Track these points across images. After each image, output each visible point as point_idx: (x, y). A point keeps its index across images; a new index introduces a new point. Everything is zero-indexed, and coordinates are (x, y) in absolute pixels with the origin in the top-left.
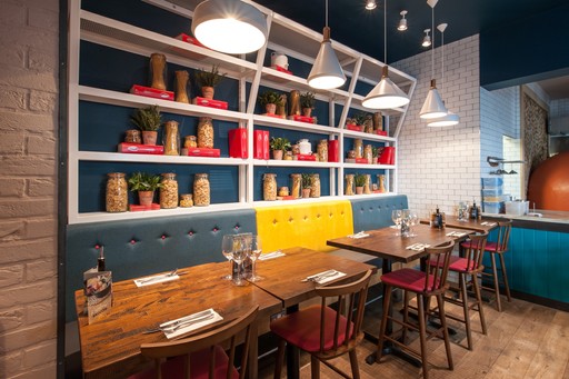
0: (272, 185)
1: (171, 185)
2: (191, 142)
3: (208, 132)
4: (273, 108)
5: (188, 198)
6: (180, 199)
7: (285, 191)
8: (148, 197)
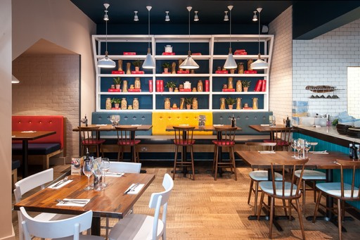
0: (167, 103)
1: (124, 102)
2: (132, 87)
3: (138, 83)
4: (166, 70)
5: (130, 106)
6: (128, 107)
7: (175, 106)
8: (117, 106)
